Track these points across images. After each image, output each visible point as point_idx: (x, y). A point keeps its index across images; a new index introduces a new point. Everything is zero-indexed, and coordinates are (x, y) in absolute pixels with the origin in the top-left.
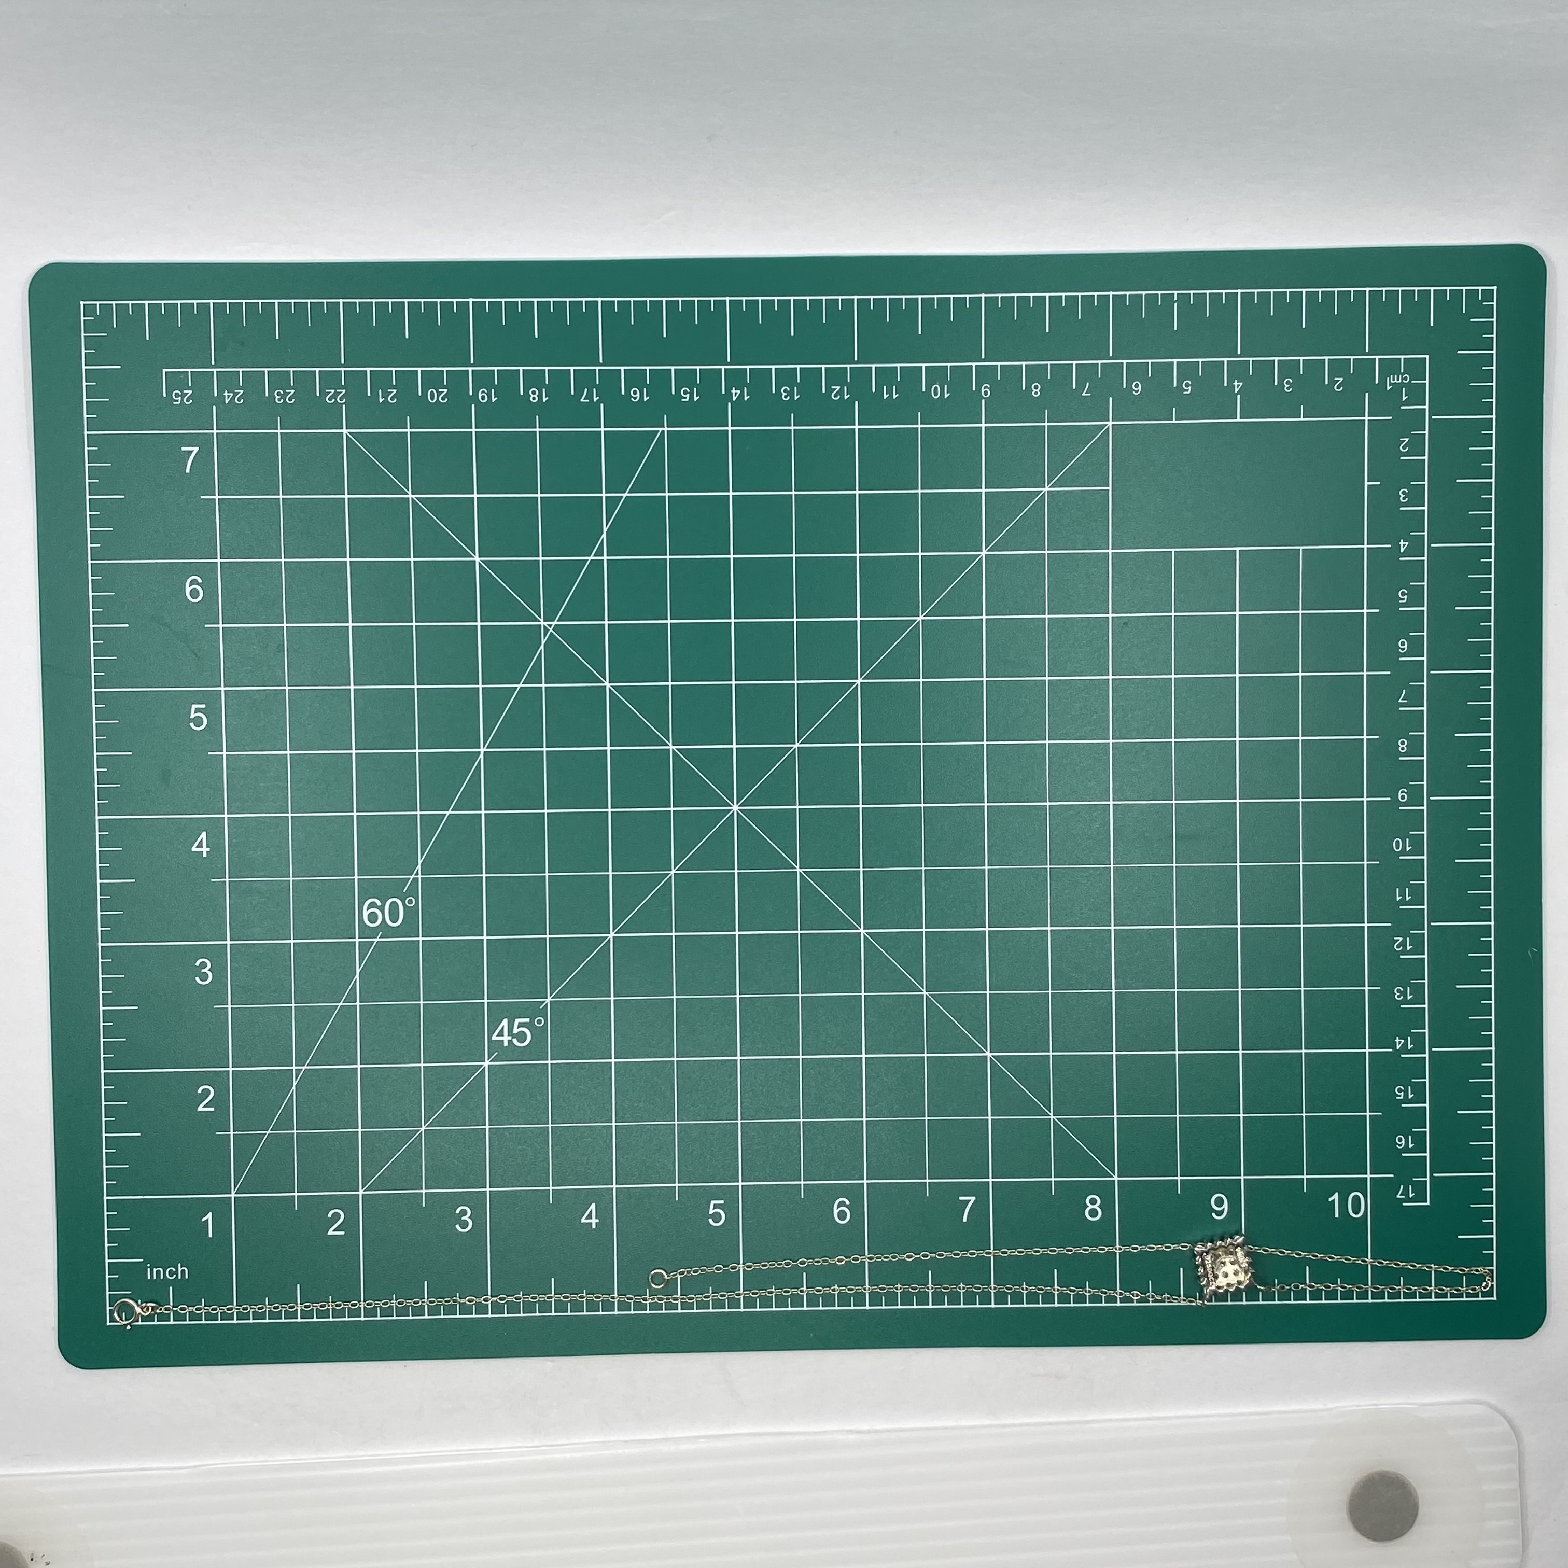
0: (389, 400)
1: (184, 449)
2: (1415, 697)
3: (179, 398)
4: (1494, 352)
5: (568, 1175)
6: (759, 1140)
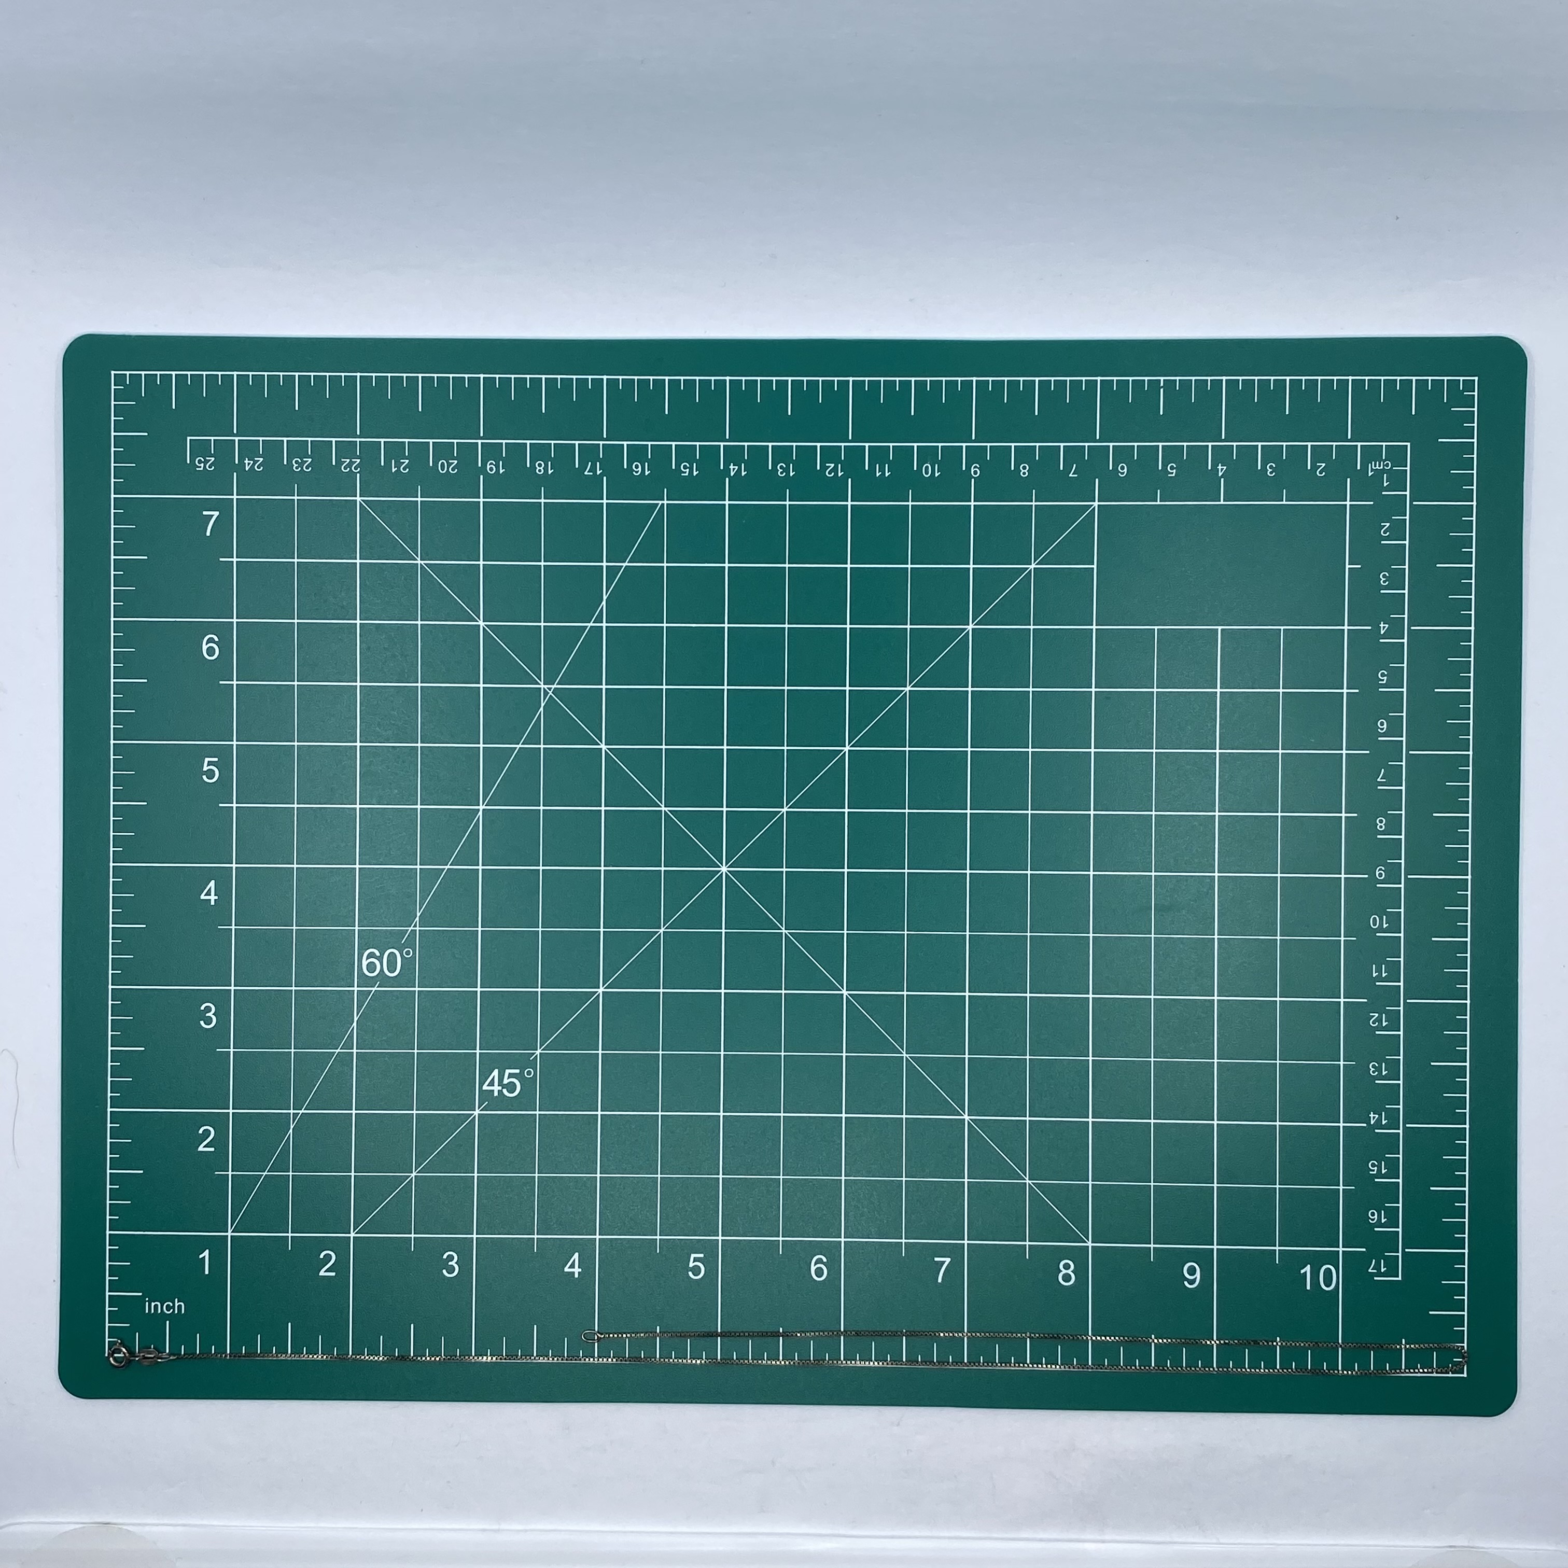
0: (402, 470)
1: (205, 513)
2: (1394, 777)
3: (202, 465)
4: (1475, 440)
5: (553, 1224)
6: (739, 1196)
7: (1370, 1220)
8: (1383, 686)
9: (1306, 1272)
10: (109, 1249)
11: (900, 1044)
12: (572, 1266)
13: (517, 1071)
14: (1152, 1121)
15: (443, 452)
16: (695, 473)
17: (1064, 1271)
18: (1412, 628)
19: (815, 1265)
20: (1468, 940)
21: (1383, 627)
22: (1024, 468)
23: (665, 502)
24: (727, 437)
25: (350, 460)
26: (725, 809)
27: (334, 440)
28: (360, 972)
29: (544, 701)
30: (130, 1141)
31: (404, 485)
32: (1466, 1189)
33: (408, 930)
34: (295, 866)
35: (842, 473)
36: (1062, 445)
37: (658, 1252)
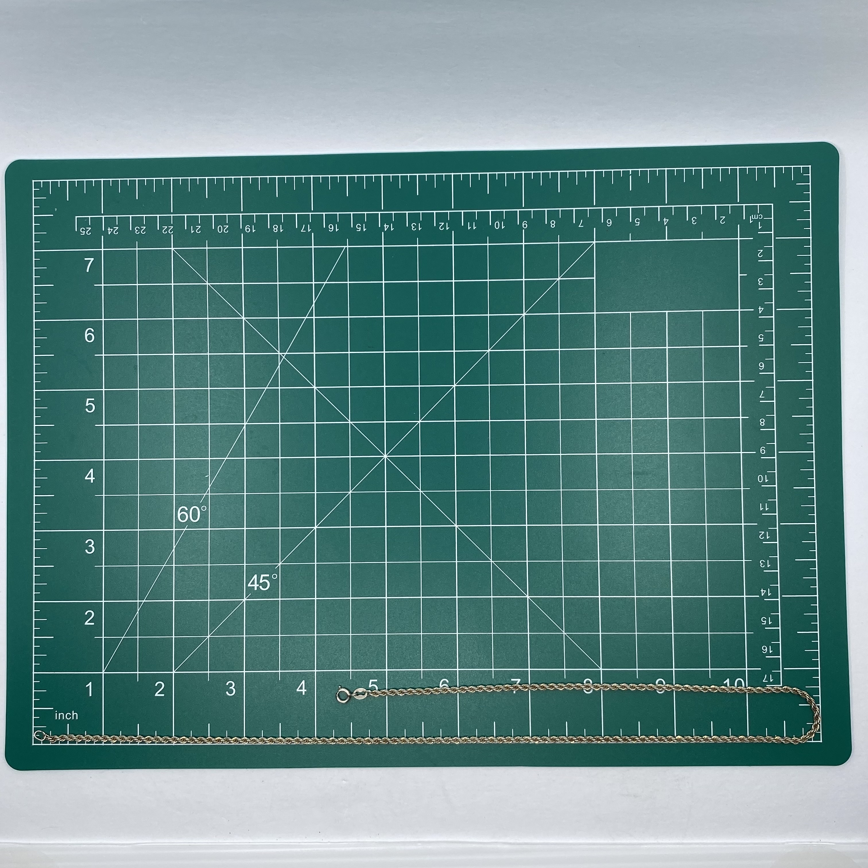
0: (197, 232)
1: (86, 259)
2: (769, 395)
3: (84, 232)
4: (810, 202)
5: (290, 664)
6: (397, 645)
7: (763, 652)
8: (762, 343)
9: (727, 683)
10: (35, 683)
11: (488, 555)
12: (301, 688)
13: (268, 575)
14: (635, 597)
15: (220, 221)
16: (364, 230)
18: (777, 309)
19: (442, 685)
20: (814, 488)
21: (761, 309)
22: (553, 223)
23: (348, 247)
24: (382, 209)
25: (168, 227)
26: (385, 422)
27: (158, 216)
28: (176, 520)
29: (280, 362)
30: (46, 619)
31: (198, 240)
32: (818, 632)
33: (204, 495)
34: (139, 459)
35: (449, 228)
36: (574, 209)
37: (351, 679)
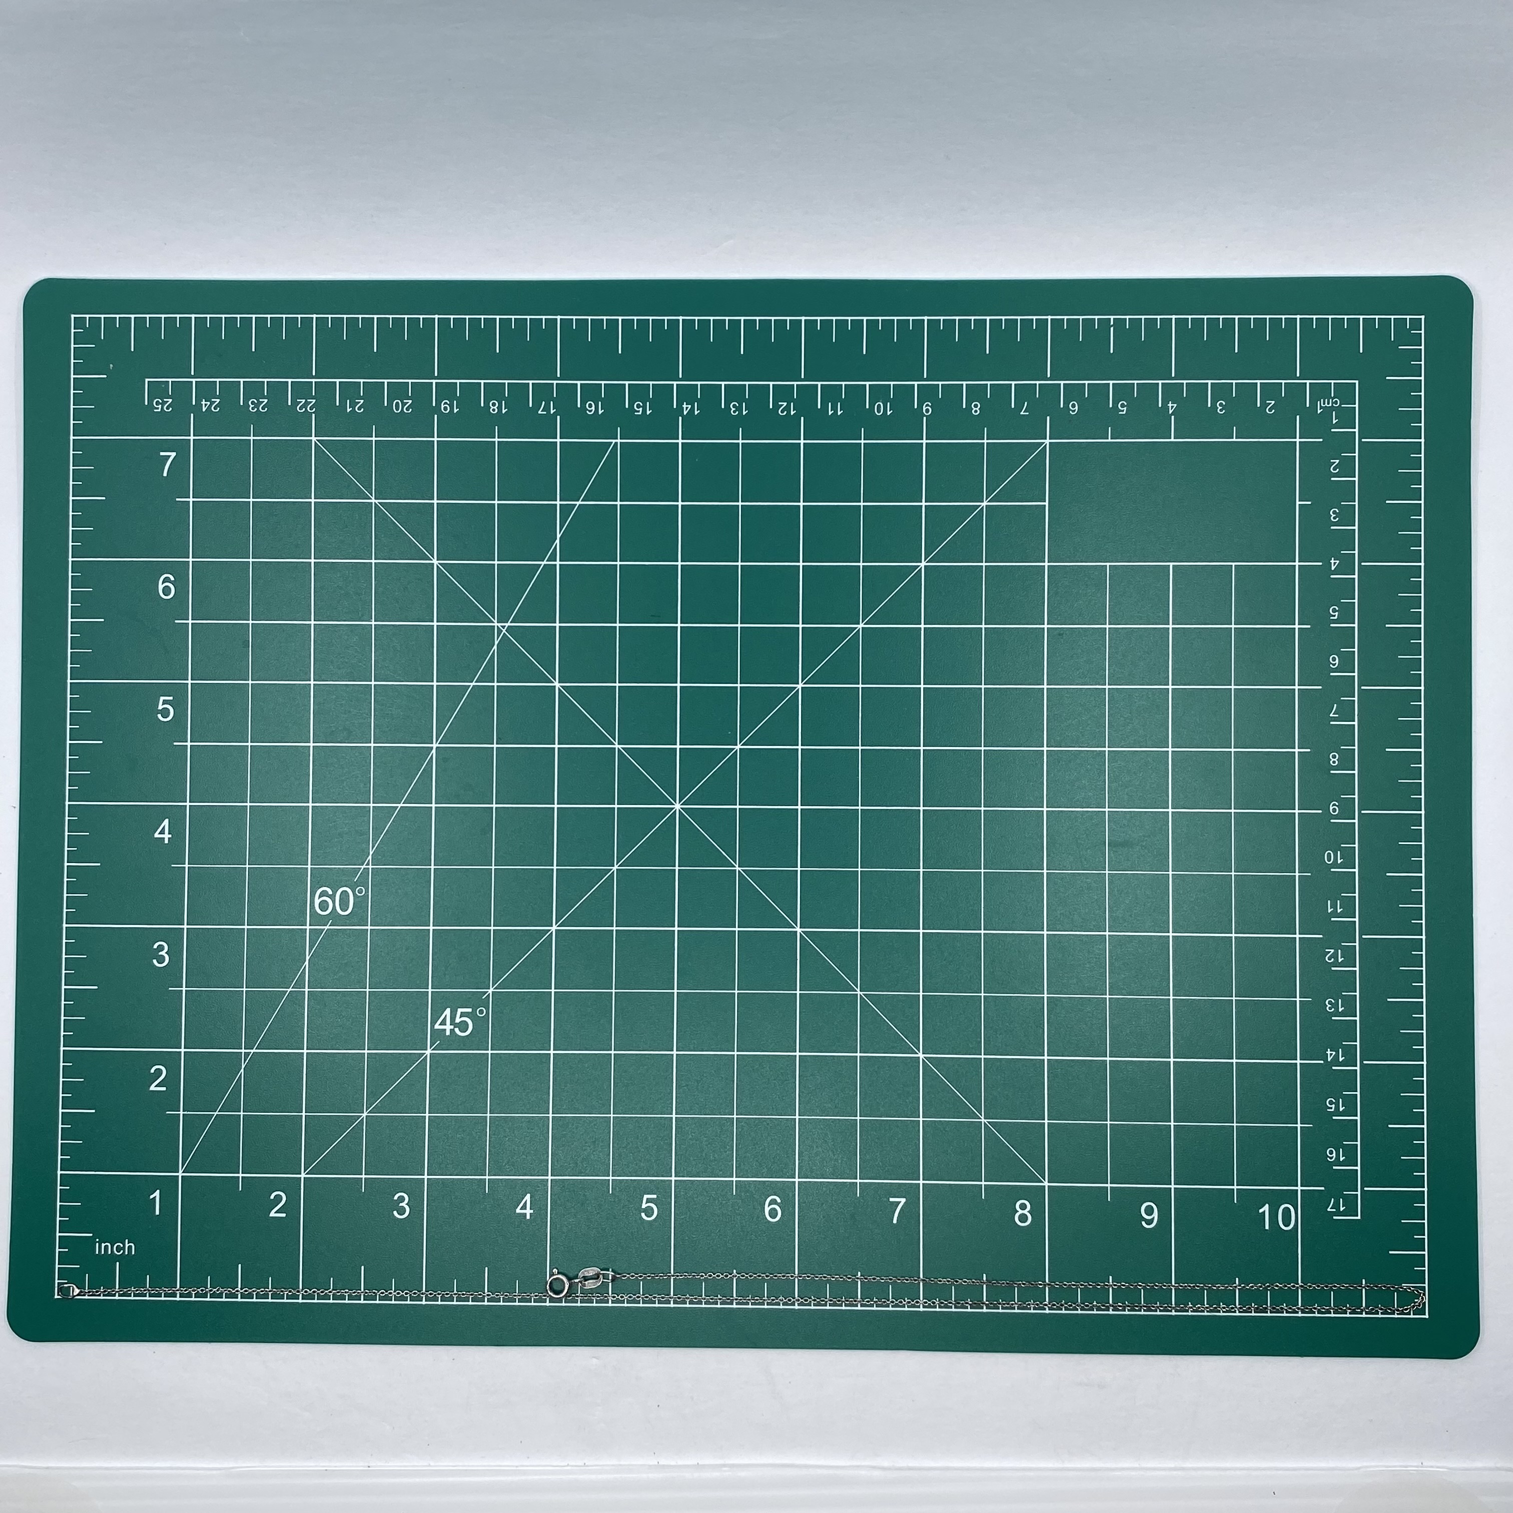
0: (356, 410)
1: (162, 454)
2: (1346, 712)
3: (160, 406)
4: (1422, 378)
5: (505, 1165)
6: (692, 1136)
7: (1328, 1159)
8: (1335, 622)
9: (1264, 1212)
10: (60, 1189)
11: (854, 982)
12: (524, 1207)
13: (470, 1010)
14: (1108, 1059)
15: (398, 392)
16: (648, 412)
17: (1021, 1212)
18: (1363, 564)
19: (769, 1206)
20: (1423, 875)
21: (1334, 563)
22: (976, 406)
23: (619, 441)
24: (680, 376)
25: (306, 401)
26: (678, 747)
27: (290, 381)
28: (312, 910)
29: (497, 639)
30: (83, 1080)
31: (359, 425)
32: (1425, 1126)
33: (360, 868)
34: (249, 804)
35: (795, 411)
36: (1013, 383)
37: (611, 1193)
